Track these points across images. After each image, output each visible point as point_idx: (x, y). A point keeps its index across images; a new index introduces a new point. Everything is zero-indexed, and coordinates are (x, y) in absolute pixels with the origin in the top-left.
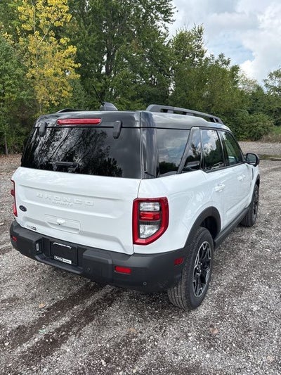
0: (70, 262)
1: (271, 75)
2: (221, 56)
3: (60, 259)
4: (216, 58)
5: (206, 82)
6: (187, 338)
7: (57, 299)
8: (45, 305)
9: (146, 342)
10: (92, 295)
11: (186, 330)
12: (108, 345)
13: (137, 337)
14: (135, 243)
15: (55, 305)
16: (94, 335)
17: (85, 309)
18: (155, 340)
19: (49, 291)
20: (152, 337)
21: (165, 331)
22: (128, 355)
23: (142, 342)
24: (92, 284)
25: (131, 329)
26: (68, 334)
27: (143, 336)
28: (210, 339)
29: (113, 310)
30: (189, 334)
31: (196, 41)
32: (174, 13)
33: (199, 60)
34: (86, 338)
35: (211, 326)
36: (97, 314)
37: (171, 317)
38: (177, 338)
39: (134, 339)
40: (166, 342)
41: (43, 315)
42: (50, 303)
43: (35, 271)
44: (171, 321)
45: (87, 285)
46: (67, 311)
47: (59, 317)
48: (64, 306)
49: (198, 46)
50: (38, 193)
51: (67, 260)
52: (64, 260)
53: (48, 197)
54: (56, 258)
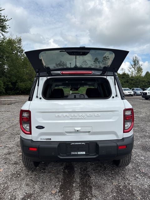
0: (84, 153)
3: (76, 153)
5: (27, 65)
6: (138, 177)
7: (58, 185)
8: (56, 191)
9: (127, 186)
10: (74, 176)
11: (133, 175)
12: (114, 194)
13: (120, 186)
14: (124, 132)
15: (61, 188)
16: (102, 193)
17: (80, 184)
18: (129, 184)
19: (46, 183)
20: (126, 183)
21: (127, 179)
22: (128, 194)
23: (125, 187)
24: (66, 171)
25: (114, 183)
26: (90, 199)
27: (122, 184)
28: (145, 174)
29: (94, 179)
30: (137, 176)
31: (18, 44)
32: (8, 28)
33: (21, 54)
34: (100, 196)
35: (139, 170)
36: (90, 184)
37: (121, 172)
38: (135, 179)
39: (121, 187)
40: (133, 182)
41: (62, 196)
42: (57, 189)
43: (20, 176)
44: (123, 174)
45: (64, 172)
46: (72, 189)
47: (72, 193)
48: (66, 187)
49: (19, 47)
50: (57, 114)
51: (82, 152)
52: (79, 153)
53: (66, 116)
54: (73, 153)
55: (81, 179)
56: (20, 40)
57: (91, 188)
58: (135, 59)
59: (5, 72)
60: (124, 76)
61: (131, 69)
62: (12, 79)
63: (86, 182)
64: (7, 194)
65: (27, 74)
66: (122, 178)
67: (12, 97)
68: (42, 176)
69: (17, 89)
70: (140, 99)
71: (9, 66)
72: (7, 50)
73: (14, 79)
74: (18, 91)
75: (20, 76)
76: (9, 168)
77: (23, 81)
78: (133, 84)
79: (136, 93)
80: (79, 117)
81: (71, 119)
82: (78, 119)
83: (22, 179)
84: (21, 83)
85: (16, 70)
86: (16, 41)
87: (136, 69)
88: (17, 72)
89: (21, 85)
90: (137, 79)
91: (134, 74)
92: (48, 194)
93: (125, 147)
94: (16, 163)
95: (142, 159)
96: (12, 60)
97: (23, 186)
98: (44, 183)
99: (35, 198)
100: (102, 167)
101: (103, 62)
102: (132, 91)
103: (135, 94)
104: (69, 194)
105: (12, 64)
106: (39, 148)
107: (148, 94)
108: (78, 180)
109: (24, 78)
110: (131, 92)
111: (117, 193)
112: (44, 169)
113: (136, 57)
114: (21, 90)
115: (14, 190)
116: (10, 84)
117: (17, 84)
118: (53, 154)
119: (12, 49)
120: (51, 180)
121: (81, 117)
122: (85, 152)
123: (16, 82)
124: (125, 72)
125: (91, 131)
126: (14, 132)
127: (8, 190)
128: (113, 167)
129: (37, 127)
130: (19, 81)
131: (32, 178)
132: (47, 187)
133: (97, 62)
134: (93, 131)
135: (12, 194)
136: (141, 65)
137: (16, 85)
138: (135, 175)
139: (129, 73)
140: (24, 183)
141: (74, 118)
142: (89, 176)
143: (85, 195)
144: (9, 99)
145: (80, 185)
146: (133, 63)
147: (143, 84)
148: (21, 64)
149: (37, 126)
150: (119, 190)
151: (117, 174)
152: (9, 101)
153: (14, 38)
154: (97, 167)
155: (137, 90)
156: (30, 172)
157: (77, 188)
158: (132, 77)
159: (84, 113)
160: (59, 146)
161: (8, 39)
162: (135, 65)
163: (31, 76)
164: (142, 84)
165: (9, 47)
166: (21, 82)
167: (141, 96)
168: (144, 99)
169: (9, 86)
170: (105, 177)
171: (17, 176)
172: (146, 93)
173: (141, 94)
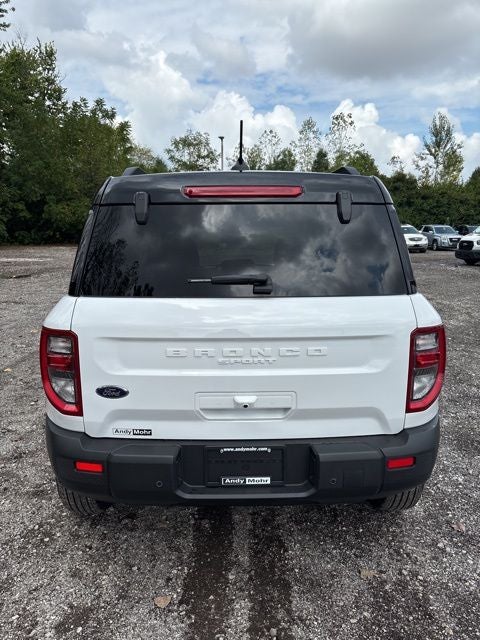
0: (267, 480)
1: (176, 144)
2: (99, 103)
3: (239, 481)
4: (91, 105)
5: (78, 144)
6: (443, 551)
7: (177, 576)
8: (169, 598)
9: (407, 583)
10: (231, 543)
11: (429, 541)
12: (365, 614)
13: (383, 583)
14: (409, 410)
15: (186, 588)
16: (324, 610)
17: (253, 573)
18: (415, 575)
19: (139, 569)
20: (404, 571)
21: (408, 555)
22: (411, 614)
23: (402, 585)
24: (206, 524)
25: (364, 573)
26: (284, 629)
27: (391, 575)
28: (468, 540)
29: (298, 554)
30: (440, 545)
31: (44, 70)
32: (6, 11)
33: (54, 104)
34: (317, 620)
35: (448, 522)
36: (284, 572)
37: (388, 530)
38: (434, 558)
39: (387, 587)
40: (429, 569)
41: (189, 618)
42: (174, 589)
43: (52, 540)
44: (395, 536)
45: (198, 528)
46: (224, 590)
47: (224, 608)
48: (206, 585)
49: (48, 80)
50: (171, 348)
51: (259, 479)
52: (250, 481)
53: (205, 353)
54: (228, 481)
55: (256, 554)
56: (50, 54)
57: (287, 587)
58: (438, 123)
59: (3, 165)
60: (398, 184)
61: (422, 159)
62: (28, 191)
63: (272, 565)
64: (8, 606)
65: (77, 173)
66: (391, 551)
67: (31, 250)
68: (126, 540)
69: (48, 223)
70: (447, 262)
71: (17, 146)
72: (8, 91)
73: (35, 192)
74: (52, 233)
75: (53, 179)
76: (17, 511)
77: (65, 197)
78: (429, 212)
79: (435, 241)
80: (251, 360)
81: (222, 365)
82: (247, 365)
83: (59, 552)
84: (60, 206)
85: (41, 159)
86: (37, 56)
87: (441, 160)
88: (45, 168)
89: (59, 211)
90: (443, 194)
91: (433, 177)
92: (143, 610)
93: (412, 463)
94: (39, 493)
95: (456, 484)
96: (25, 126)
97: (61, 578)
98: (131, 567)
99: (99, 623)
100: (325, 513)
101: (331, 134)
102: (421, 236)
103: (433, 245)
104: (213, 611)
105: (25, 140)
106: (108, 463)
107: (476, 247)
108: (244, 559)
109: (67, 187)
110: (420, 239)
111: (376, 607)
112: (132, 516)
113: (442, 118)
114: (59, 229)
115: (30, 593)
116: (21, 206)
117: (46, 208)
118: (159, 484)
119: (23, 87)
120: (154, 557)
121: (256, 360)
122: (269, 479)
123: (43, 202)
124: (402, 169)
125: (293, 408)
126: (34, 376)
127: (12, 594)
128: (360, 511)
129: (101, 392)
130: (52, 197)
131: (90, 548)
132: (139, 583)
133: (311, 135)
134: (300, 407)
135: (24, 609)
136: (460, 146)
137: (43, 211)
138: (434, 543)
139: (417, 174)
140: (64, 566)
141: (232, 360)
142: (281, 545)
143: (266, 614)
144: (22, 260)
145: (250, 578)
146: (431, 139)
147: (462, 210)
148: (56, 140)
149: (100, 385)
150: (380, 598)
151: (374, 535)
152: (20, 264)
153: (29, 46)
154: (308, 512)
155: (440, 231)
156: (86, 525)
157: (241, 589)
158: (426, 187)
159: (269, 343)
160: (179, 456)
161: (8, 50)
162: (438, 144)
163: (92, 181)
164: (458, 211)
165: (15, 81)
166: (58, 201)
167: (453, 253)
168: (462, 261)
169: (21, 214)
170: (335, 548)
171: (42, 540)
172: (470, 244)
173: (454, 247)
